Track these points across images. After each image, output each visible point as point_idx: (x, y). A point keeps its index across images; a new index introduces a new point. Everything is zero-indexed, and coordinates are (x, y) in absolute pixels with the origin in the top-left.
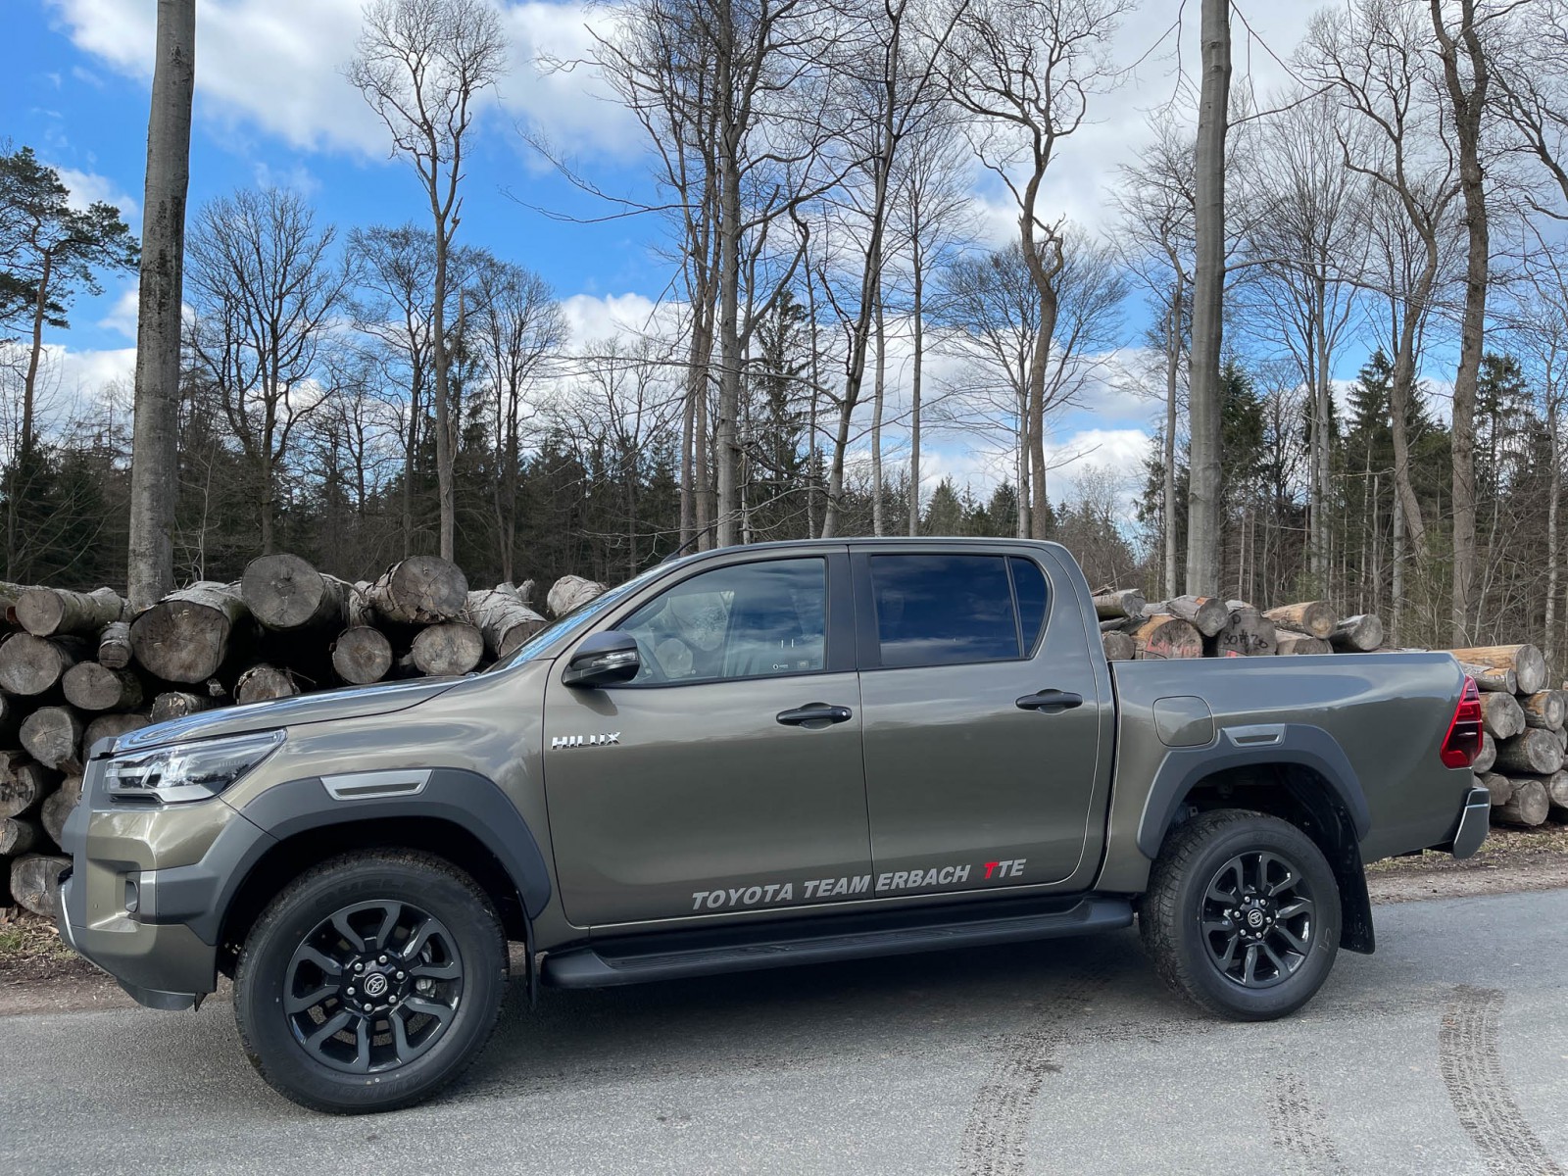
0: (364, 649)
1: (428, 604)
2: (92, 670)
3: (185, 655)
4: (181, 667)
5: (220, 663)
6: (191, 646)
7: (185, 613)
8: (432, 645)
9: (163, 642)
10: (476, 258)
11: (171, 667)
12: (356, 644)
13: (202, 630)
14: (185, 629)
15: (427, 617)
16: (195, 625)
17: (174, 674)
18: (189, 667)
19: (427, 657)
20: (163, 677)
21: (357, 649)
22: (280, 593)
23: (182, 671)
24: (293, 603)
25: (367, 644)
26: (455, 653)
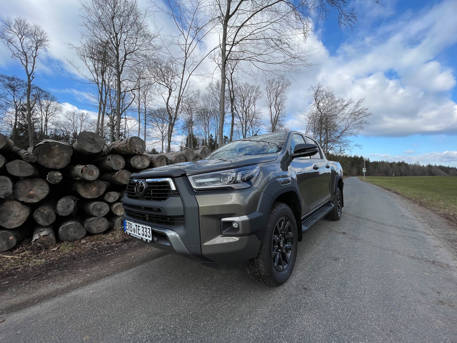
0: (118, 160)
1: (137, 149)
2: (21, 163)
3: (55, 160)
4: (54, 164)
5: (68, 163)
6: (58, 157)
7: (57, 146)
8: (137, 160)
9: (47, 155)
10: (36, 88)
11: (50, 164)
12: (116, 159)
13: (63, 153)
14: (56, 152)
15: (137, 153)
16: (60, 150)
17: (51, 166)
18: (57, 164)
19: (136, 163)
20: (46, 166)
21: (116, 160)
22: (91, 143)
23: (54, 165)
24: (95, 146)
25: (118, 159)
26: (143, 163)
